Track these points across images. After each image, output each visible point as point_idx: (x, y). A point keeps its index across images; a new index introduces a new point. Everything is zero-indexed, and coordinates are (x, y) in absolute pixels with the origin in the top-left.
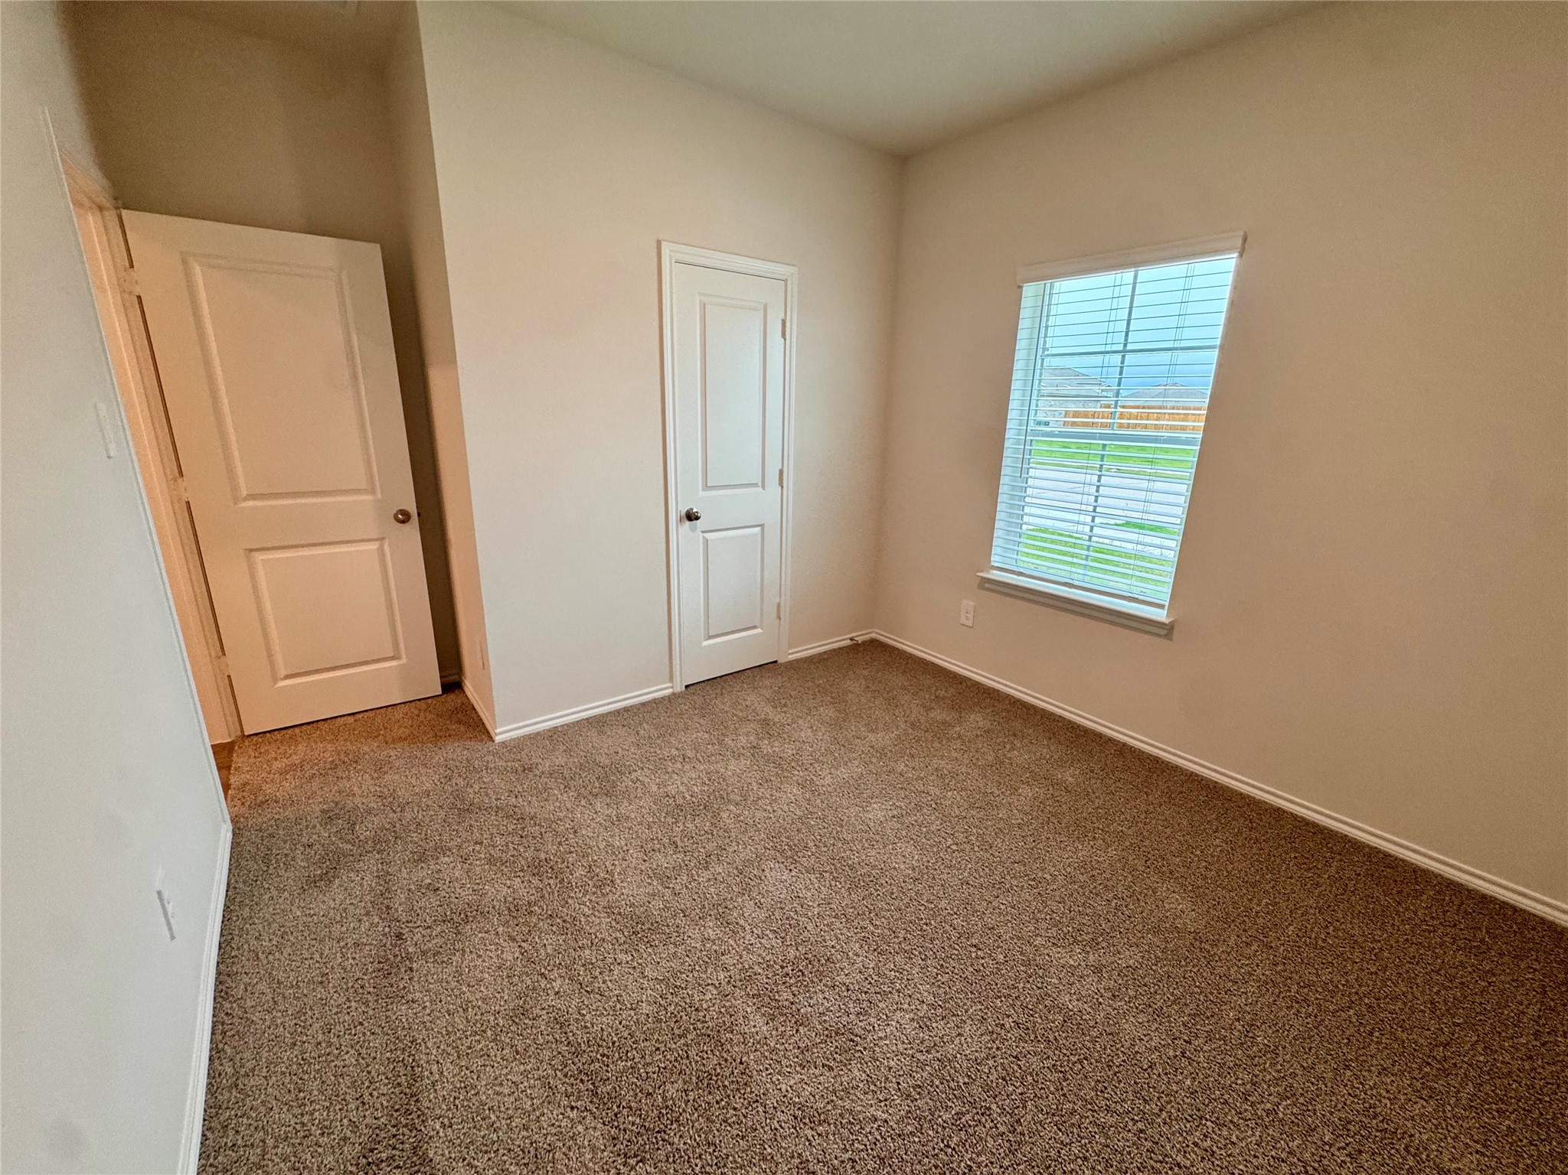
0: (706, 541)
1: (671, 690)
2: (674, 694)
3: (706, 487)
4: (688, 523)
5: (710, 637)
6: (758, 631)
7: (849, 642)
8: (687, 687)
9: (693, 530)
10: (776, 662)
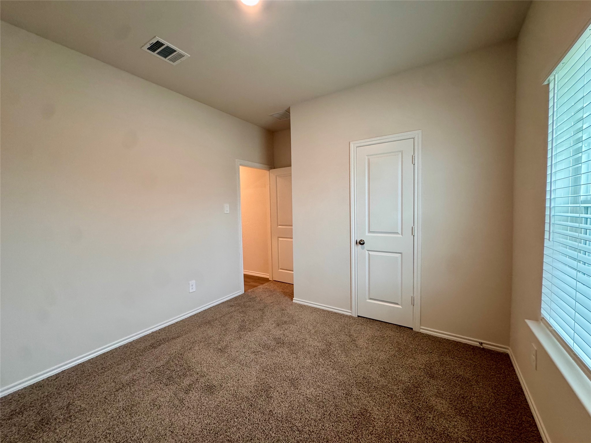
0: (369, 254)
1: (350, 314)
2: (351, 316)
3: (370, 232)
4: (360, 245)
5: (371, 299)
6: (400, 307)
7: (477, 344)
8: (358, 316)
9: (363, 249)
10: (412, 329)
